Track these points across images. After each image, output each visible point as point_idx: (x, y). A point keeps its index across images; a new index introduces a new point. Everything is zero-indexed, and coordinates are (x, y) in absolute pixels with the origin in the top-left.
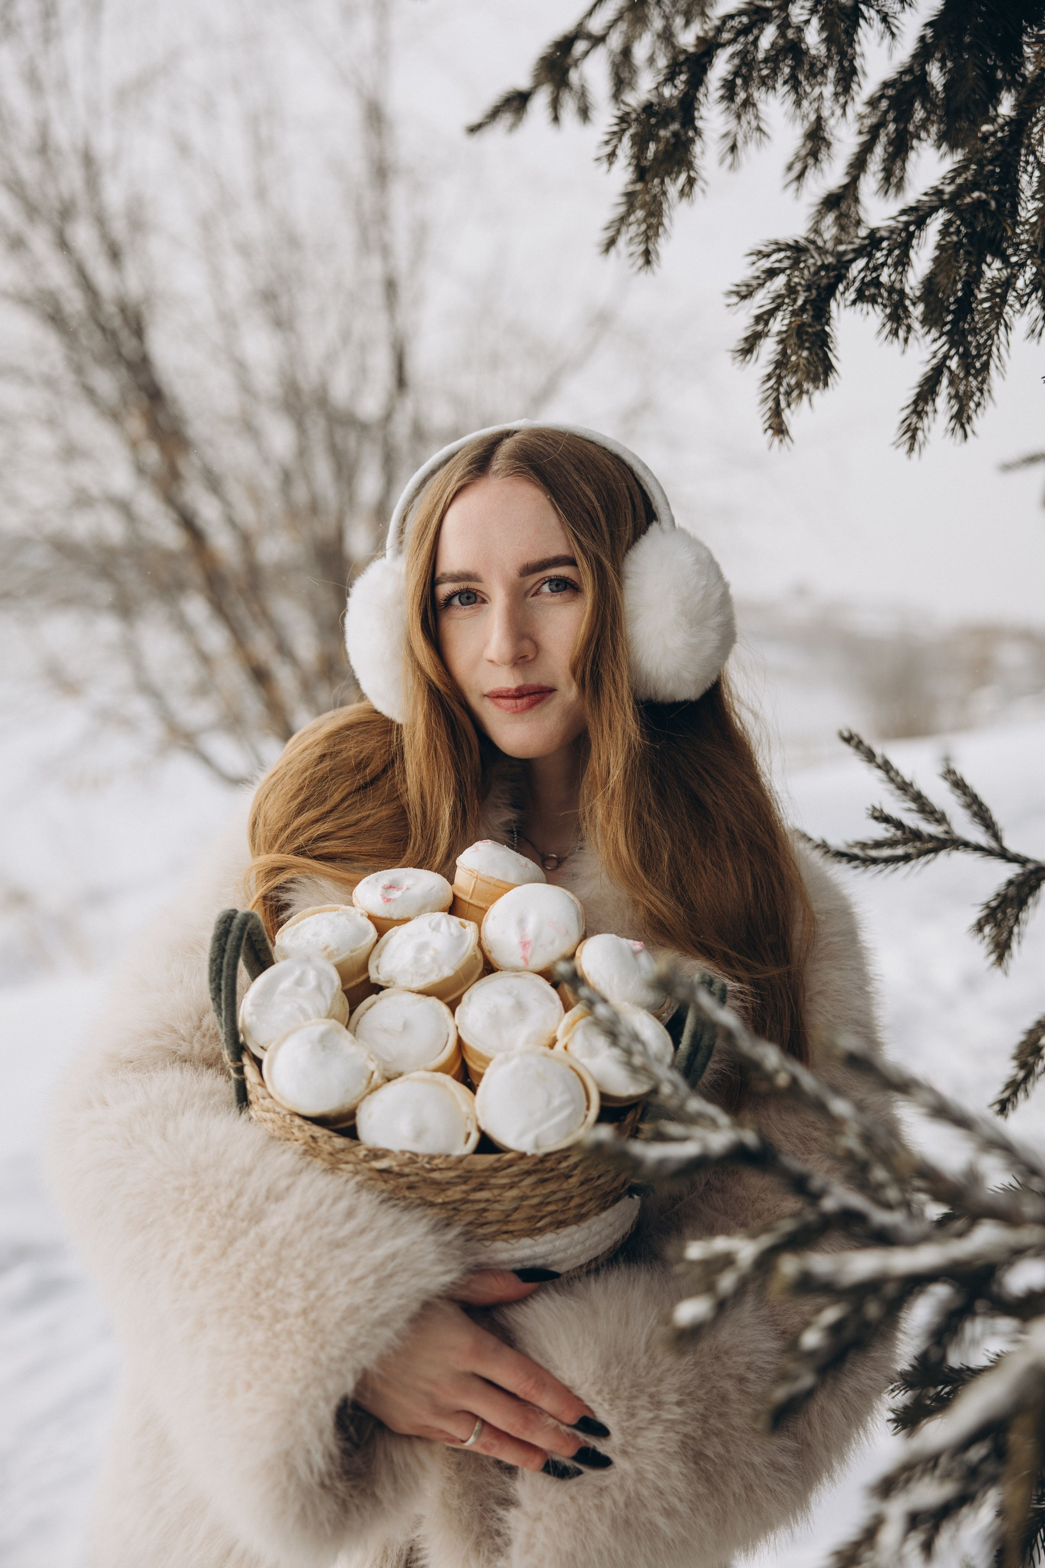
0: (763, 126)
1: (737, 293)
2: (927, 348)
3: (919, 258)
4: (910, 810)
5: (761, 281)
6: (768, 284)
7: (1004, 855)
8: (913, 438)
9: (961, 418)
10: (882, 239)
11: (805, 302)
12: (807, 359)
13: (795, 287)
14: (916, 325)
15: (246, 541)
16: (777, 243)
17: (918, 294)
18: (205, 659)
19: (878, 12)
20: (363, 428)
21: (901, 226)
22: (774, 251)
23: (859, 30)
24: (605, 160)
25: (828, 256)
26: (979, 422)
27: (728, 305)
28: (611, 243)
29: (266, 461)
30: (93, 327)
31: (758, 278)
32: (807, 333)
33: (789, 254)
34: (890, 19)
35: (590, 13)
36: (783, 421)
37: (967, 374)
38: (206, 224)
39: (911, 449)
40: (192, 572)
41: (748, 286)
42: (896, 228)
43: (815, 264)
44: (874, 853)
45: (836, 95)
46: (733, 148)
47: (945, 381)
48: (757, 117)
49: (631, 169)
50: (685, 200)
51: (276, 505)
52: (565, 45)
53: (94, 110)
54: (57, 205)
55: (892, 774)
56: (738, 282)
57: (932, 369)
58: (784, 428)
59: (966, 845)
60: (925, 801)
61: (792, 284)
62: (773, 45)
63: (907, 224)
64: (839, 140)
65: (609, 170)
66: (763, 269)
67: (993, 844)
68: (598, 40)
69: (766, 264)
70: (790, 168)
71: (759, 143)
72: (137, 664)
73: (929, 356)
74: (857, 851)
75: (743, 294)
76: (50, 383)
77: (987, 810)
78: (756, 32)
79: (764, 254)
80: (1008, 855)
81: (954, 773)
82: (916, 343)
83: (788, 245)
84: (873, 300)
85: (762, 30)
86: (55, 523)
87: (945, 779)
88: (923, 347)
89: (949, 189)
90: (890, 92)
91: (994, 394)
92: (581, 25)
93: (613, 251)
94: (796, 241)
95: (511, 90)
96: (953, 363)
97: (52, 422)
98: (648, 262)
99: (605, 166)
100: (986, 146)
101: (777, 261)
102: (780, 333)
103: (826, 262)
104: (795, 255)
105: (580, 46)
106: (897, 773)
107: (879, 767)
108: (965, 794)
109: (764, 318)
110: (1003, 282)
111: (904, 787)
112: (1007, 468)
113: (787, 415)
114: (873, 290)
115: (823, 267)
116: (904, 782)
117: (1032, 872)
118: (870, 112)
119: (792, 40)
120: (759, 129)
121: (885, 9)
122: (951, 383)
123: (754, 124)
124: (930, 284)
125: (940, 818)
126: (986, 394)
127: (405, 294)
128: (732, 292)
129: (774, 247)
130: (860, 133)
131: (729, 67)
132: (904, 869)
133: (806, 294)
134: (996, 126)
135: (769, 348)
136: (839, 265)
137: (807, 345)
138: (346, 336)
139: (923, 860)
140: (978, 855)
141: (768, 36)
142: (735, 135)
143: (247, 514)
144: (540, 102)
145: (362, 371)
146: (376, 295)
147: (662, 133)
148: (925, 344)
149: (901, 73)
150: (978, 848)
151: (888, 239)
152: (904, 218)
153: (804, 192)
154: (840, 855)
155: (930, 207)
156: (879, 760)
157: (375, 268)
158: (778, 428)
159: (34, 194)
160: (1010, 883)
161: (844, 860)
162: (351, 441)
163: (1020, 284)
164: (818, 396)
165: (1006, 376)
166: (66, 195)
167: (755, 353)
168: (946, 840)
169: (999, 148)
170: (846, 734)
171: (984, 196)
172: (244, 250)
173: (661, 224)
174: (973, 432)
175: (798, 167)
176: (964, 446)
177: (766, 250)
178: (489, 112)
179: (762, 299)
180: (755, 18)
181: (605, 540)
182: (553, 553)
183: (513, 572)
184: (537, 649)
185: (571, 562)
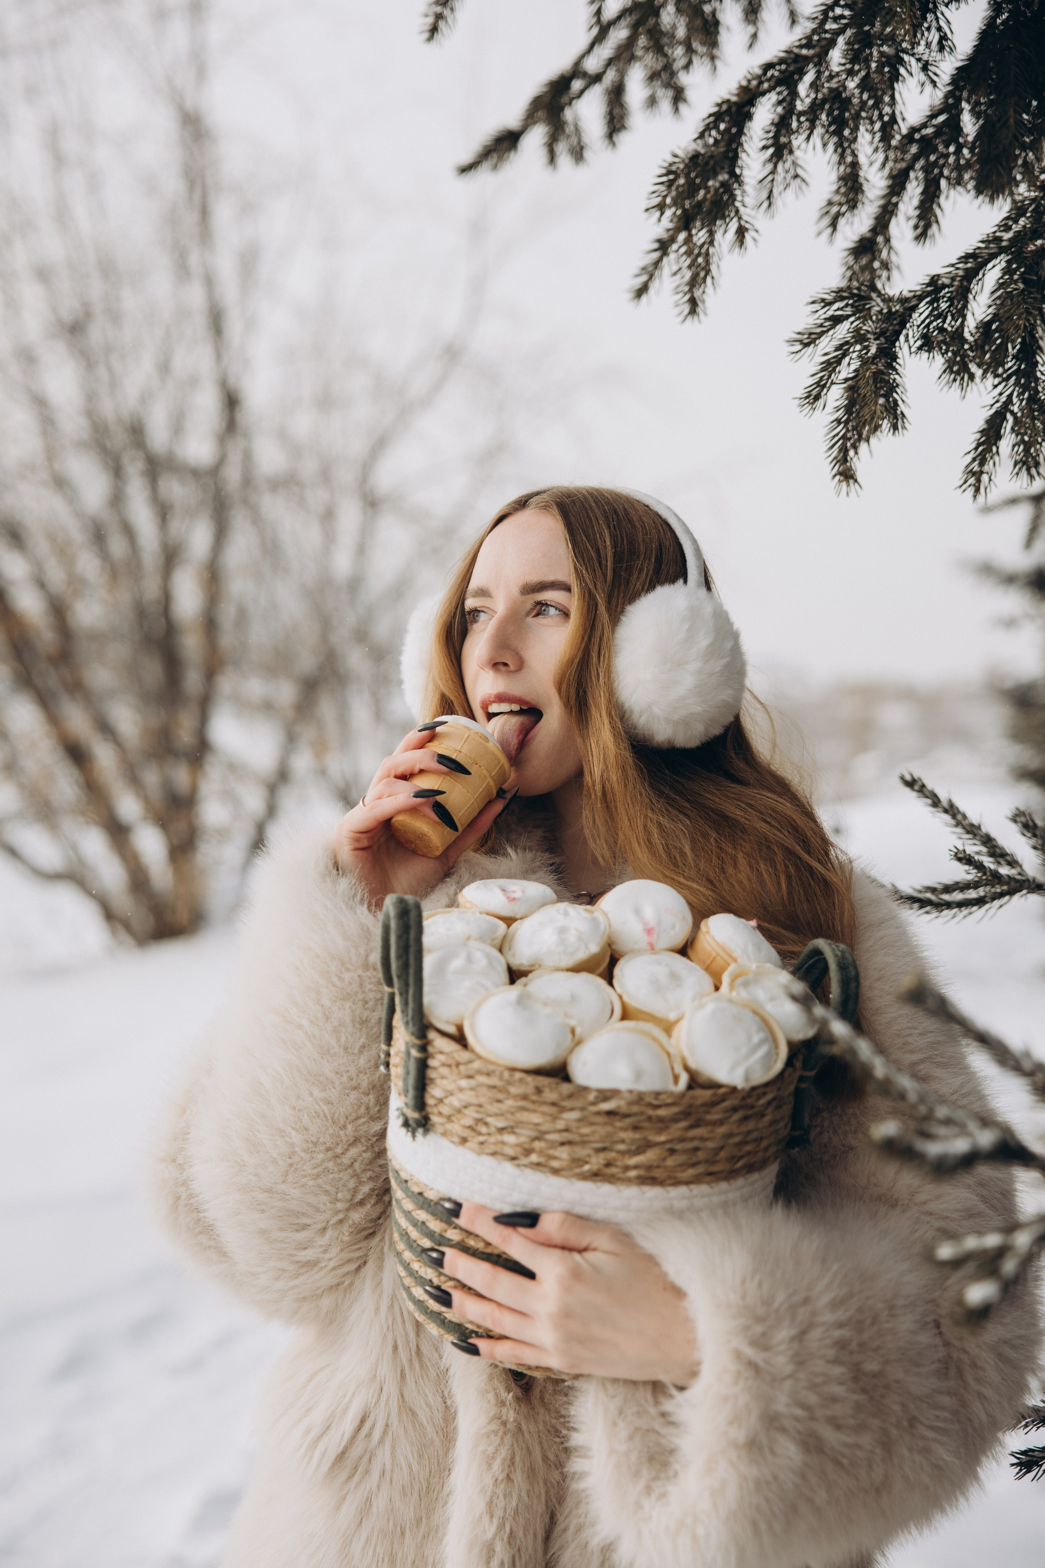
1: (801, 341)
2: (989, 393)
3: (977, 302)
5: (825, 329)
6: (832, 331)
8: (978, 482)
9: (1026, 460)
10: (944, 286)
11: (878, 351)
13: (864, 334)
16: (838, 291)
19: (918, 60)
21: (959, 273)
22: (836, 299)
23: (900, 78)
24: (653, 210)
25: (892, 303)
27: (791, 353)
28: (642, 290)
31: (821, 325)
32: (882, 380)
33: (849, 301)
35: (588, 53)
36: (850, 466)
39: (977, 490)
41: (811, 333)
42: (955, 275)
43: (880, 312)
44: (946, 897)
46: (770, 194)
47: (1008, 425)
48: (793, 163)
50: (737, 250)
52: (561, 84)
55: (959, 817)
56: (800, 329)
57: (996, 413)
58: (851, 473)
60: (994, 843)
61: (860, 331)
63: (966, 271)
66: (826, 317)
68: (597, 78)
69: (829, 311)
70: (824, 214)
71: (797, 189)
74: (929, 895)
75: (806, 341)
78: (793, 81)
79: (827, 301)
81: (1024, 816)
82: (978, 389)
83: (849, 293)
84: (936, 346)
87: (1015, 821)
88: (984, 392)
89: (1006, 236)
92: (578, 63)
93: (644, 298)
94: (857, 289)
95: (502, 129)
96: (1016, 407)
98: (694, 311)
99: (656, 216)
101: (838, 309)
102: (846, 380)
103: (892, 310)
104: (858, 303)
105: (577, 85)
106: (965, 817)
107: (945, 811)
108: (1037, 837)
109: (829, 366)
111: (973, 830)
113: (854, 460)
114: (936, 337)
115: (890, 315)
116: (972, 825)
120: (796, 176)
122: (1015, 427)
123: (793, 171)
125: (1013, 863)
128: (794, 340)
129: (835, 295)
131: (772, 116)
132: (978, 913)
133: (877, 342)
136: (902, 312)
137: (882, 392)
139: (997, 903)
144: (533, 141)
147: (711, 182)
148: (986, 388)
149: (931, 117)
151: (949, 286)
152: (962, 265)
154: (912, 900)
155: (986, 254)
156: (945, 803)
158: (847, 472)
161: (916, 905)
167: (822, 400)
168: (1020, 882)
170: (908, 778)
173: (709, 274)
175: (832, 213)
177: (829, 298)
178: (479, 152)
180: (794, 66)
181: (605, 576)
182: (550, 577)
183: (515, 591)
184: (521, 664)
185: (567, 589)
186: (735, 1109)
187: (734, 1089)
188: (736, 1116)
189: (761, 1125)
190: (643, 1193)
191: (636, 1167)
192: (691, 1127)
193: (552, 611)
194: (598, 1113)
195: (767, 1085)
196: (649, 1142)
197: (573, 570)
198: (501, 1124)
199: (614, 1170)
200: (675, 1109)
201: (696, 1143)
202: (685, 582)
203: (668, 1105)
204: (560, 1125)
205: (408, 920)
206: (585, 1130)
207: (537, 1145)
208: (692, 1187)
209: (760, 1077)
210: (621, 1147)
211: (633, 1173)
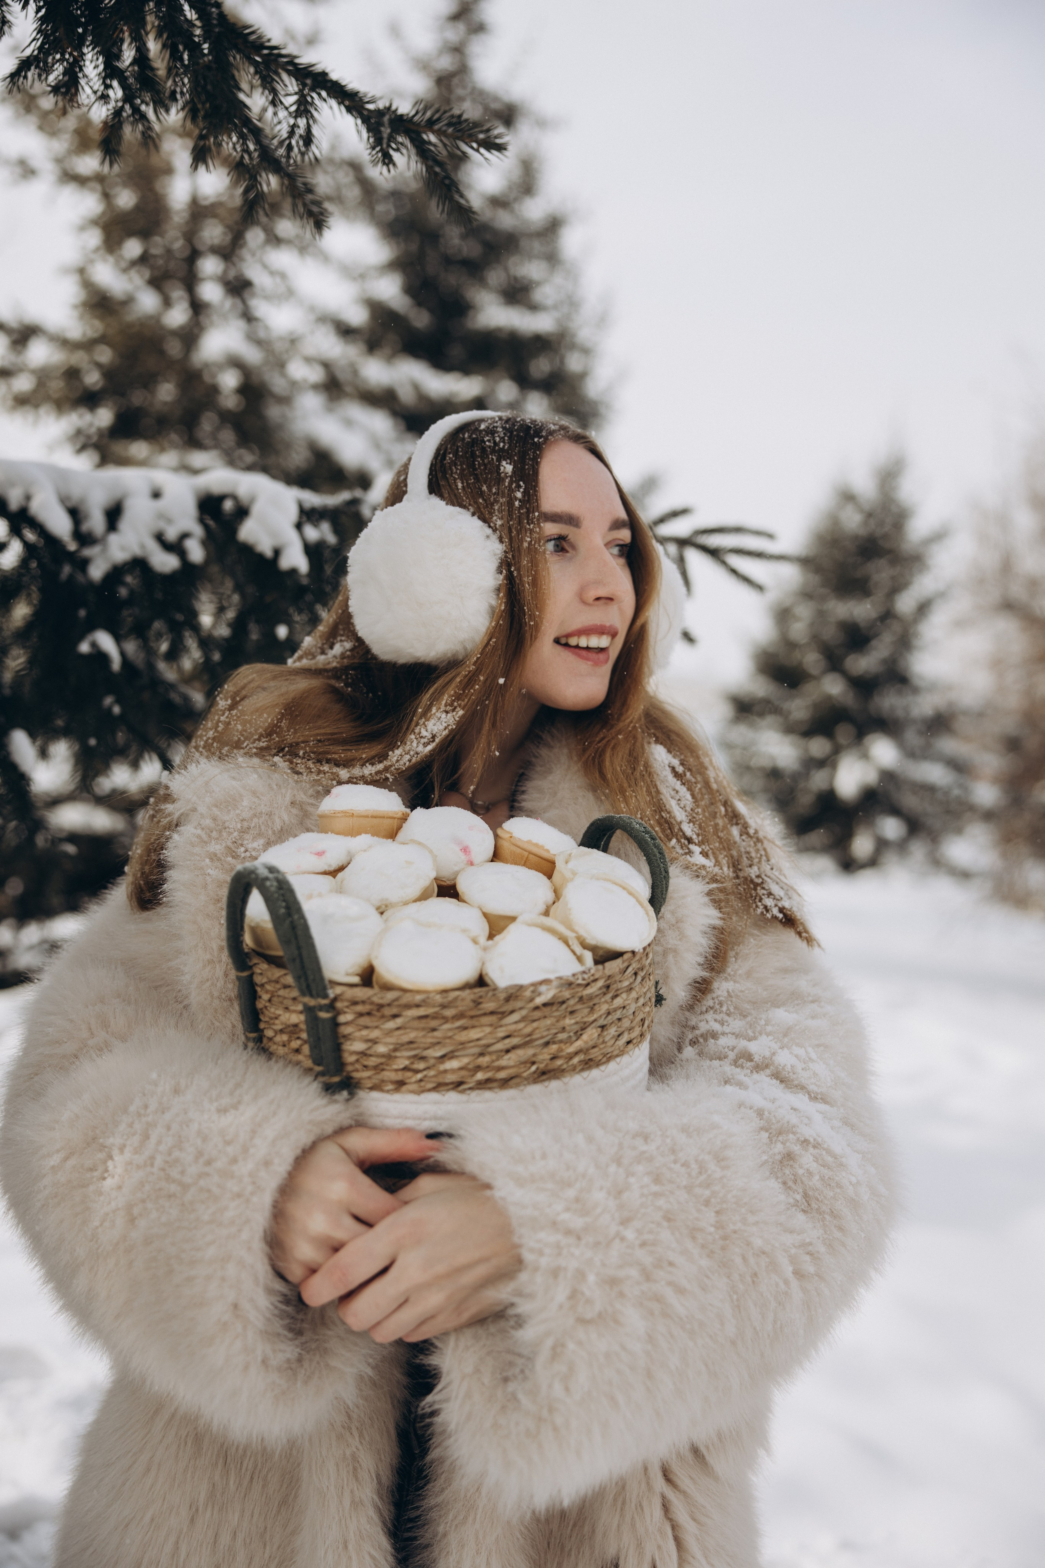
198: (439, 1054)
199: (559, 1062)
204: (501, 1033)
207: (484, 1060)
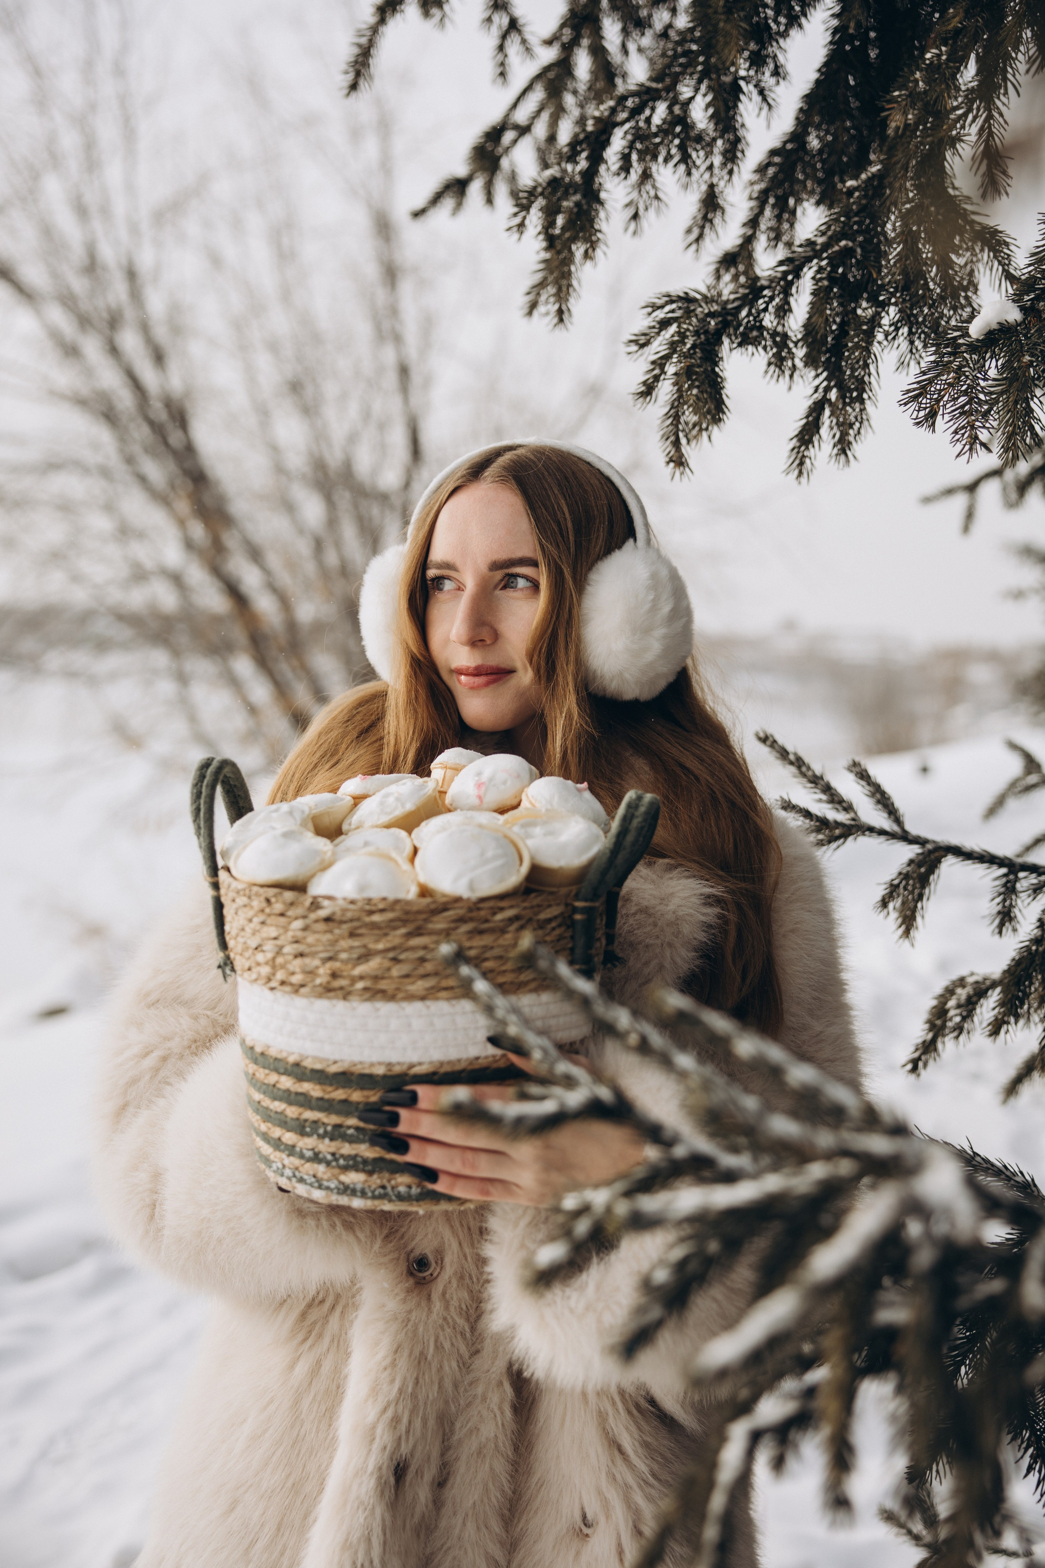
0: (660, 195)
1: (635, 342)
2: (810, 383)
3: (798, 305)
4: (820, 800)
5: (656, 330)
6: (663, 333)
7: (905, 837)
8: (801, 464)
9: (843, 446)
10: (763, 288)
11: (694, 346)
12: (696, 396)
13: (684, 333)
14: (799, 364)
15: (285, 602)
16: (669, 296)
17: (800, 336)
18: (252, 710)
19: (756, 86)
20: (384, 498)
21: (779, 275)
22: (667, 303)
23: (740, 105)
24: (515, 229)
25: (714, 304)
26: (858, 448)
27: (629, 353)
28: (533, 306)
29: (301, 531)
30: (140, 420)
31: (654, 327)
32: (696, 373)
33: (680, 304)
34: (766, 93)
35: (515, 106)
36: (683, 455)
37: (845, 404)
38: (238, 326)
39: (800, 473)
40: (238, 634)
41: (644, 334)
42: (775, 277)
43: (702, 312)
45: (724, 164)
46: (635, 216)
47: (827, 412)
48: (654, 187)
49: (541, 237)
50: (589, 263)
51: (310, 568)
52: (494, 134)
53: (134, 229)
54: (105, 315)
55: (804, 769)
56: (636, 332)
57: (814, 403)
58: (683, 460)
59: (871, 830)
60: (834, 792)
61: (682, 330)
62: (664, 121)
63: (785, 274)
64: (732, 205)
65: (519, 239)
66: (658, 319)
67: (896, 828)
68: (524, 130)
69: (660, 314)
70: (689, 231)
71: (658, 211)
72: (193, 718)
73: (812, 391)
75: (641, 342)
76: (105, 473)
77: (889, 798)
78: (647, 112)
79: (658, 305)
80: (910, 837)
81: (859, 765)
82: (800, 380)
83: (679, 296)
84: (755, 342)
85: (653, 109)
86: (115, 596)
87: (851, 771)
88: (807, 383)
89: (820, 240)
90: (777, 159)
91: (872, 422)
92: (507, 116)
93: (535, 313)
94: (686, 293)
95: (450, 177)
96: (833, 395)
97: (109, 508)
98: (561, 320)
99: (516, 236)
100: (852, 200)
101: (670, 312)
102: (674, 375)
103: (712, 310)
104: (685, 305)
105: (508, 136)
106: (809, 768)
107: (791, 763)
108: (869, 784)
109: (660, 364)
110: (869, 319)
111: (815, 780)
112: (927, 500)
113: (685, 449)
114: (755, 333)
115: (711, 315)
116: (815, 776)
117: (930, 852)
118: (759, 180)
119: (678, 115)
120: (657, 197)
121: (763, 84)
122: (832, 414)
123: (652, 193)
124: (809, 328)
125: (848, 808)
126: (865, 423)
127: (416, 379)
128: (631, 341)
129: (667, 299)
130: (751, 198)
131: (624, 143)
133: (694, 338)
134: (860, 182)
135: (666, 390)
136: (724, 312)
137: (697, 383)
138: (366, 415)
139: (834, 845)
140: (882, 838)
141: (660, 112)
142: (637, 204)
143: (285, 579)
144: (476, 188)
145: (382, 448)
146: (391, 379)
147: (565, 204)
148: (808, 380)
149: (785, 143)
150: (882, 832)
151: (769, 287)
152: (783, 268)
153: (703, 252)
155: (804, 257)
156: (792, 757)
157: (389, 356)
158: (678, 461)
159: (85, 306)
160: (911, 862)
162: (375, 511)
163: (885, 321)
164: (715, 430)
165: (878, 405)
166: (113, 305)
167: (654, 394)
168: (852, 826)
169: (864, 202)
170: (762, 735)
171: (850, 244)
172: (273, 347)
173: (570, 285)
174: (855, 457)
175: (696, 232)
176: (846, 469)
177: (659, 302)
178: (431, 198)
179: (659, 346)
180: (645, 97)
181: (569, 549)
182: (519, 554)
183: (483, 567)
184: (496, 636)
185: (534, 564)
186: (461, 920)
187: (458, 900)
188: (465, 928)
189: (501, 942)
190: (377, 1010)
191: (361, 978)
192: (410, 935)
193: (521, 583)
194: (317, 921)
195: (502, 897)
196: (369, 950)
197: (537, 542)
198: (255, 944)
199: (342, 983)
200: (390, 915)
201: (421, 953)
202: (635, 540)
203: (382, 911)
204: (291, 936)
205: (206, 772)
206: (311, 939)
207: (279, 960)
208: (428, 1003)
209: (489, 887)
210: (344, 956)
211: (360, 985)
